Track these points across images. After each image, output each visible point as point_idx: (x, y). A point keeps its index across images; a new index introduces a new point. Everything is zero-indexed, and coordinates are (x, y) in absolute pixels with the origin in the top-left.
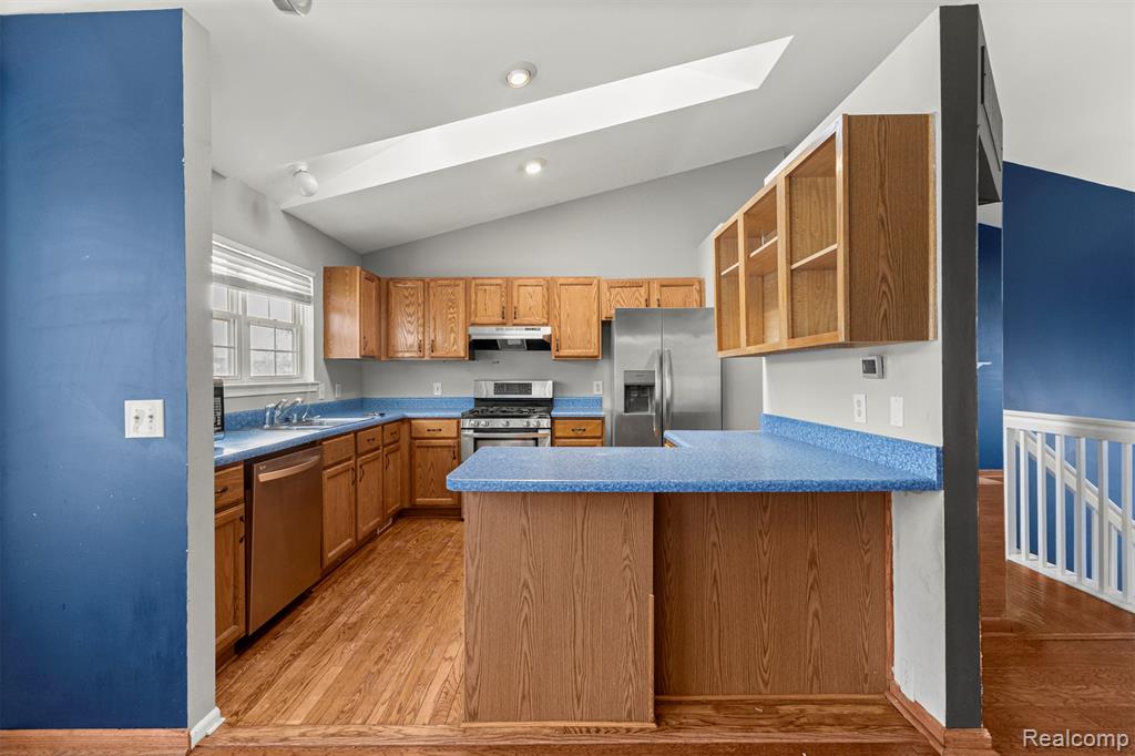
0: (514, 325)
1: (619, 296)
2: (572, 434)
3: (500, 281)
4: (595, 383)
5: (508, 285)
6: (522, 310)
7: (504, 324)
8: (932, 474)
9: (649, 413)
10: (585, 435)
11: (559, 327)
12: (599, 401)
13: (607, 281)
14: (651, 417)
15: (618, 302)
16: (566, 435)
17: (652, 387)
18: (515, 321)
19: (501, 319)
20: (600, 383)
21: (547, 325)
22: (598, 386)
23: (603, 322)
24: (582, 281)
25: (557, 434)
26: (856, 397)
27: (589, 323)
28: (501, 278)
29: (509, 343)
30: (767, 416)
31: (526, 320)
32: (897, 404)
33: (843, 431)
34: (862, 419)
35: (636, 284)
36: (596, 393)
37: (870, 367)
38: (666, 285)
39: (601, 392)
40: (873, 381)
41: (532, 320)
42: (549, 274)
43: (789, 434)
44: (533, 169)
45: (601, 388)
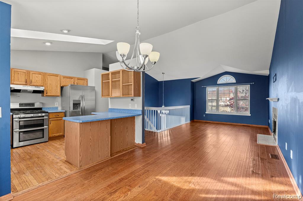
0: (30, 85)
1: (66, 80)
2: (55, 117)
3: (25, 71)
4: (56, 103)
5: (28, 73)
6: (33, 81)
7: (27, 85)
8: (141, 113)
9: (79, 110)
10: (59, 117)
11: (47, 87)
12: (57, 108)
13: (63, 76)
14: (79, 111)
15: (66, 82)
16: (53, 117)
17: (79, 104)
18: (31, 84)
19: (25, 83)
20: (57, 103)
21: (43, 86)
22: (57, 104)
23: (61, 87)
24: (55, 75)
25: (50, 117)
26: (130, 104)
27: (57, 86)
28: (26, 70)
29: (28, 91)
30: (110, 109)
31: (35, 84)
32: (136, 105)
33: (127, 110)
34: (131, 107)
35: (71, 78)
36: (56, 106)
37: (132, 100)
38: (79, 79)
39: (58, 106)
40: (132, 102)
41: (37, 84)
42: (44, 71)
43: (116, 111)
44: (48, 44)
45: (58, 104)
